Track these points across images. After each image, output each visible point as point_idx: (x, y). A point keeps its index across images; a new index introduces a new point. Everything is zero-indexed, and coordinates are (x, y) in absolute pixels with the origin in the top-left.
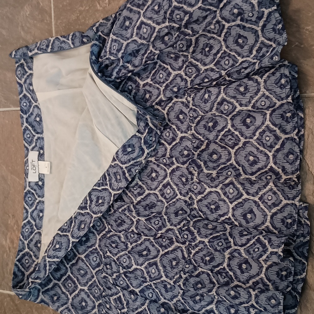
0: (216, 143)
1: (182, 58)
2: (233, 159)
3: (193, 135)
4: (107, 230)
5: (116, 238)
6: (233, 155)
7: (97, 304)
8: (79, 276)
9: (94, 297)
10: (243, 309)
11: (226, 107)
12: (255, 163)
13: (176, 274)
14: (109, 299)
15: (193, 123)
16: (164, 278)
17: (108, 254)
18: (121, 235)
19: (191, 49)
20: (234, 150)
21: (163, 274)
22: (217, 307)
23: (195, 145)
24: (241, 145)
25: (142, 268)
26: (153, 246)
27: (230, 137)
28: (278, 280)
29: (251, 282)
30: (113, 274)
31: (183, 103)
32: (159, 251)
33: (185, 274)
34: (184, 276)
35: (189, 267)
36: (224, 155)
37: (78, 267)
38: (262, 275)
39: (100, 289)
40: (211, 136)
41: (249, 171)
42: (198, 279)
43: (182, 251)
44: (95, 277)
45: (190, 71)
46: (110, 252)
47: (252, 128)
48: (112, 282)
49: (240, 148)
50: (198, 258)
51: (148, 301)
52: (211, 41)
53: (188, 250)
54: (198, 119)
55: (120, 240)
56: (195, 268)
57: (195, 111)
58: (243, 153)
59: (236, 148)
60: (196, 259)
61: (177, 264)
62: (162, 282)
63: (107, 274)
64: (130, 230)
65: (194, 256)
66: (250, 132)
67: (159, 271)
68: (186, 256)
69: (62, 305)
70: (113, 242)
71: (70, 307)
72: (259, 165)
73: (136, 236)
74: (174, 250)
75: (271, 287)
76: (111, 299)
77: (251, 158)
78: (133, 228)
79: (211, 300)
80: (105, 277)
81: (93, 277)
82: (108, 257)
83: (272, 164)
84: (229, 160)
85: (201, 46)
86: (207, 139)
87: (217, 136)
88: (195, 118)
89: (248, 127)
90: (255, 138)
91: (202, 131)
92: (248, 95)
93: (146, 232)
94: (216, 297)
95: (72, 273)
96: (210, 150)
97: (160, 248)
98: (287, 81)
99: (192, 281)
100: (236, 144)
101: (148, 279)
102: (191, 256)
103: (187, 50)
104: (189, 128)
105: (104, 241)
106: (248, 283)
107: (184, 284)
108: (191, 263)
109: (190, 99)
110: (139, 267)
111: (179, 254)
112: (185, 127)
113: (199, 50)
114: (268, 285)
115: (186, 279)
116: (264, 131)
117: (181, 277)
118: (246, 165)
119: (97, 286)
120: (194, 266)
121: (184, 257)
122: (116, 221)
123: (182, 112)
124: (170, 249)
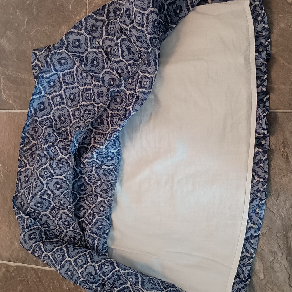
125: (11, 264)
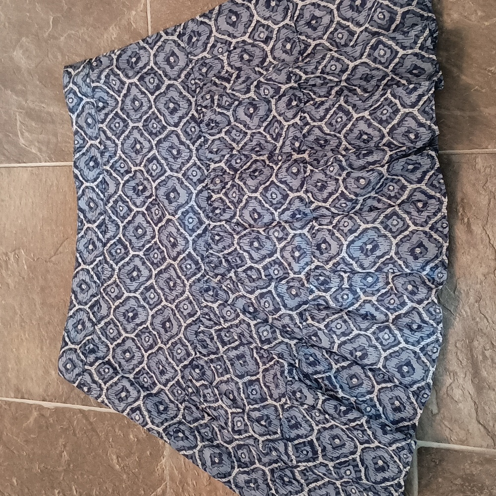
125: (46, 404)
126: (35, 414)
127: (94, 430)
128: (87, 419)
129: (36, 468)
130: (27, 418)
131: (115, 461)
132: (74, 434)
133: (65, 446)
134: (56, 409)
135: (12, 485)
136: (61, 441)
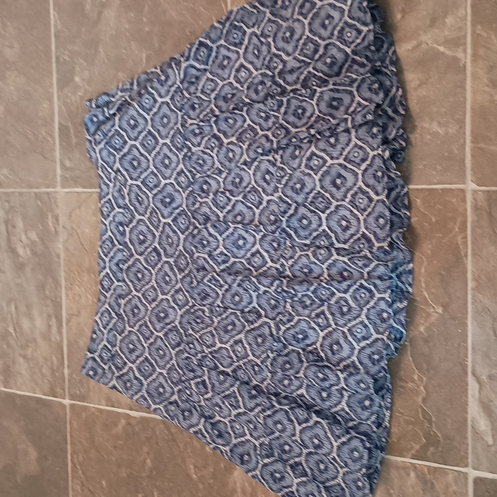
0: (305, 206)
1: (273, 119)
2: (324, 224)
3: (280, 198)
4: (190, 304)
5: (200, 313)
6: (324, 220)
7: (176, 389)
8: (157, 358)
9: (172, 382)
10: (336, 393)
11: (316, 163)
12: (347, 228)
13: (263, 353)
14: (190, 384)
15: (281, 184)
16: (251, 357)
17: (191, 332)
18: (205, 309)
19: (282, 110)
20: (326, 215)
21: (250, 353)
22: (307, 392)
23: (282, 210)
24: (332, 208)
25: (227, 346)
26: (239, 320)
27: (320, 199)
28: (370, 364)
29: (342, 365)
30: (196, 354)
31: (269, 161)
32: (244, 327)
33: (272, 353)
34: (271, 355)
35: (277, 346)
36: (314, 219)
37: (156, 346)
38: (354, 358)
39: (179, 373)
40: (300, 199)
41: (342, 238)
42: (286, 359)
43: (270, 327)
44: (174, 359)
45: (279, 132)
46: (193, 330)
47: (343, 189)
48: (196, 363)
49: (332, 212)
50: (289, 335)
51: (238, 383)
52: (304, 104)
53: (278, 326)
54: (286, 178)
55: (204, 314)
56: (285, 347)
57: (282, 169)
58: (335, 218)
59: (328, 212)
60: (286, 337)
61: (263, 342)
62: (249, 361)
63: (190, 354)
64: (216, 305)
65: (284, 333)
66: (341, 194)
67: (245, 348)
68: (274, 332)
69: (136, 393)
70: (198, 318)
71: (146, 395)
72: (352, 231)
73: (222, 309)
74: (261, 326)
75: (362, 371)
76: (192, 384)
77: (344, 223)
78: (219, 302)
79: (299, 383)
80: (187, 358)
81: (171, 359)
82: (190, 335)
83: (363, 229)
84: (320, 225)
85: (293, 107)
86: (296, 202)
87: (307, 198)
88: (282, 177)
89: (338, 188)
90: (347, 200)
91: (290, 193)
92: (339, 147)
93: (232, 306)
94: (305, 381)
95: (150, 354)
96: (299, 215)
97: (246, 324)
98: (379, 131)
99: (280, 360)
100: (327, 208)
101: (235, 359)
102: (281, 333)
103: (278, 110)
104: (276, 189)
105: (187, 317)
106: (339, 366)
107: (272, 364)
108: (280, 341)
109: (278, 157)
110: (223, 346)
111: (266, 331)
112: (272, 189)
113: (291, 111)
114: (359, 369)
115: (274, 359)
116: (356, 193)
117: (268, 356)
118: (339, 230)
119: (176, 370)
120: (284, 343)
121: (272, 335)
122: (199, 294)
123: (268, 172)
124: (256, 325)
126: (123, 422)
127: (174, 440)
128: (169, 430)
129: (124, 473)
130: (116, 425)
131: (193, 471)
132: (157, 444)
133: (148, 453)
134: (142, 418)
135: (102, 487)
136: (145, 449)
